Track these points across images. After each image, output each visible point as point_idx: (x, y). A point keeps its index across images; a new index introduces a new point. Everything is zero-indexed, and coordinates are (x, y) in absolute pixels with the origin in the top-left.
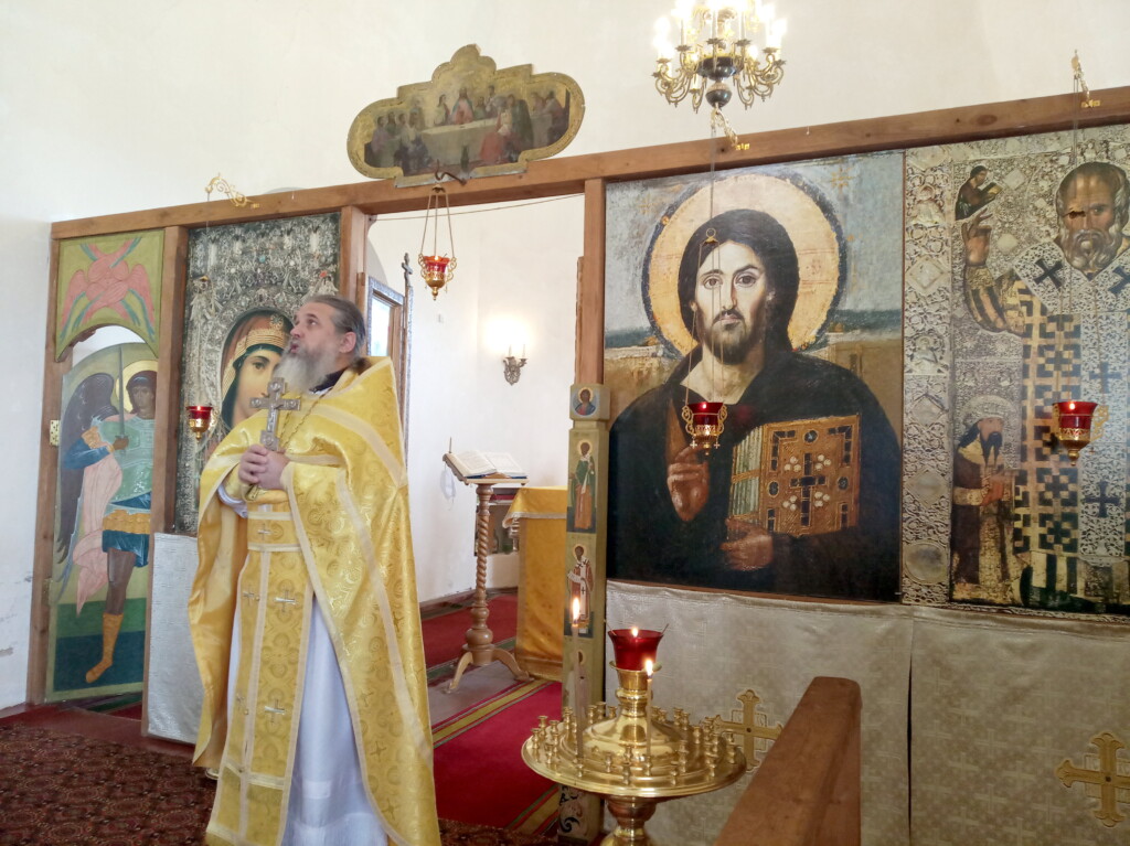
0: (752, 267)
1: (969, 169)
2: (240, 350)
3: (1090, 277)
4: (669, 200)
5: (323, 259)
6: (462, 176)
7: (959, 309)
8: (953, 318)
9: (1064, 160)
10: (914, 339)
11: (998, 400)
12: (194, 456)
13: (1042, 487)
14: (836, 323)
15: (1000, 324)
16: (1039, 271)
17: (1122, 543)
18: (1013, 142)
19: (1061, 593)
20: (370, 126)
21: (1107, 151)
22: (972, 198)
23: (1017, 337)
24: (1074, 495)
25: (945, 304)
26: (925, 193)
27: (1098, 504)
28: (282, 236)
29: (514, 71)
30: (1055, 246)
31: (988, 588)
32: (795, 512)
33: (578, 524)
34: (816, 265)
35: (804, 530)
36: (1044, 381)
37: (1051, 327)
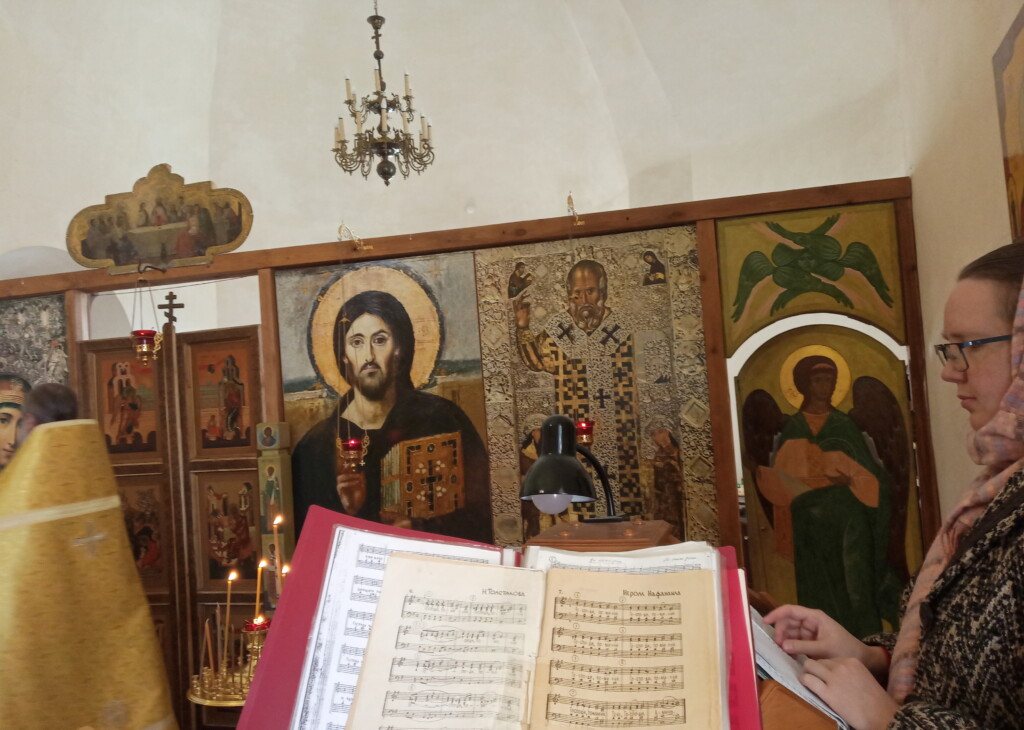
0: (383, 331)
1: (514, 264)
3: (589, 334)
4: (322, 283)
5: (53, 332)
6: (161, 266)
8: (512, 363)
9: (569, 259)
10: (489, 378)
11: (543, 416)
14: (441, 369)
15: (540, 367)
16: (560, 331)
17: (619, 503)
18: (539, 247)
20: (84, 227)
21: (593, 253)
22: (517, 284)
23: (551, 375)
25: (507, 355)
26: (489, 280)
28: (16, 313)
29: (198, 186)
30: (568, 314)
32: (424, 502)
34: (425, 330)
35: (431, 514)
36: (568, 403)
37: (569, 367)
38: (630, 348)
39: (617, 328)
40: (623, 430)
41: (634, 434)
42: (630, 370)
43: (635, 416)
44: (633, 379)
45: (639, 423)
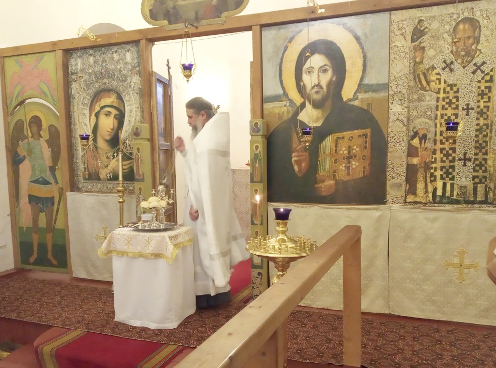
0: (326, 65)
1: (417, 21)
2: (97, 108)
3: (464, 67)
4: (290, 35)
5: (133, 65)
6: (195, 25)
7: (411, 82)
8: (409, 86)
9: (455, 17)
10: (393, 95)
11: (426, 120)
12: (80, 157)
13: (442, 155)
14: (361, 90)
15: (428, 88)
16: (444, 65)
17: (471, 176)
18: (435, 8)
19: (448, 197)
21: (473, 12)
22: (418, 33)
23: (435, 94)
24: (454, 158)
25: (406, 80)
26: (399, 31)
27: (463, 161)
28: (113, 54)
30: (451, 54)
31: (420, 197)
32: (344, 170)
33: (255, 180)
34: (353, 64)
35: (348, 178)
36: (444, 112)
37: (448, 89)
38: (491, 77)
39: (484, 63)
40: (480, 130)
41: (487, 133)
42: (490, 91)
43: (489, 122)
44: (491, 97)
45: (491, 126)
